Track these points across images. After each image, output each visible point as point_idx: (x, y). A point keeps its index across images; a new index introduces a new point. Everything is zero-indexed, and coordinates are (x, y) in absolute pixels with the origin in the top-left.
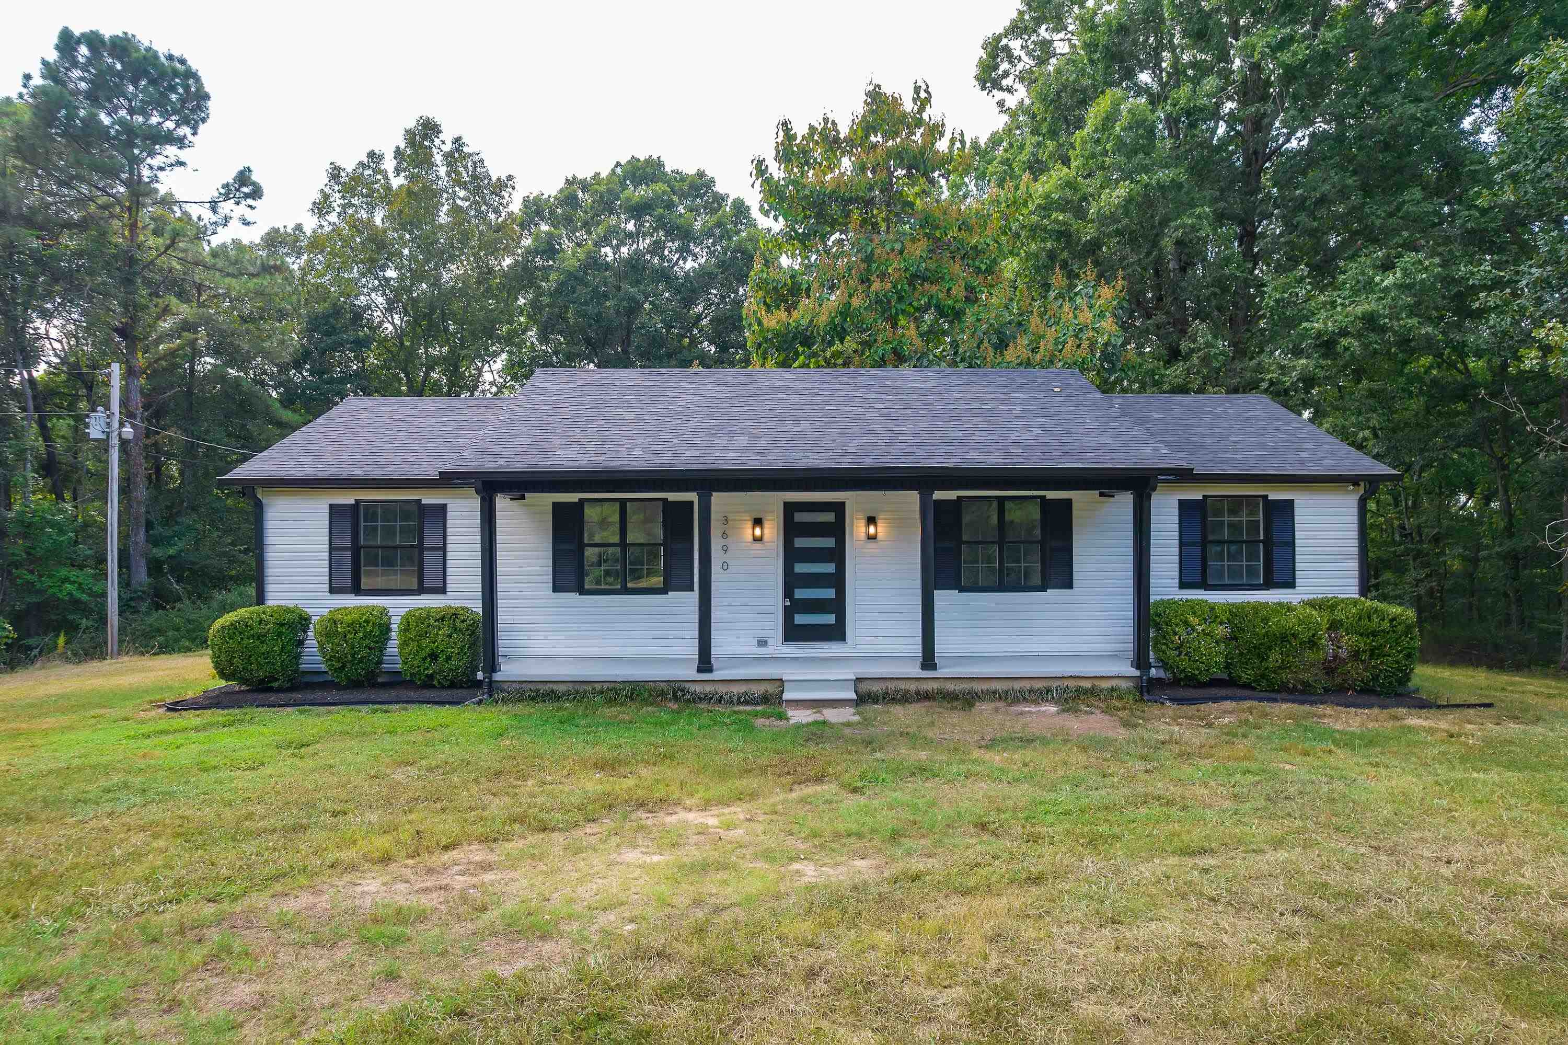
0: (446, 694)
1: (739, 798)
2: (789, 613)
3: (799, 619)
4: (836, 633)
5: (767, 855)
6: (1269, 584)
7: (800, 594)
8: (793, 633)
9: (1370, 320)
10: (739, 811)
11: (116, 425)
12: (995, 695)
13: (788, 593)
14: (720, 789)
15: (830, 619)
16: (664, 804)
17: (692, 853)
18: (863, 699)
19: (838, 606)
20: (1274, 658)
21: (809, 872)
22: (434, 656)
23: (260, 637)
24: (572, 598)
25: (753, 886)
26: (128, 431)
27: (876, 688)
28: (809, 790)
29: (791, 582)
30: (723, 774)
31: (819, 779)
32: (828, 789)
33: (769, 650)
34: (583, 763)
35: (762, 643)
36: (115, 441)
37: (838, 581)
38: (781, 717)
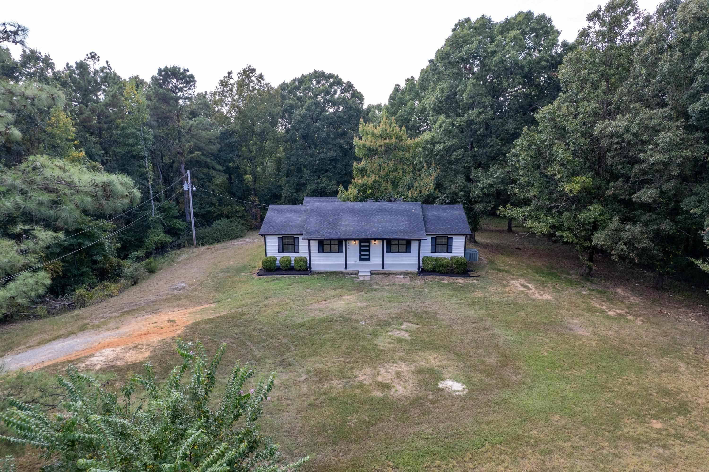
0: (303, 272)
1: (352, 294)
2: (360, 256)
3: (362, 257)
4: (369, 260)
5: (355, 302)
6: (447, 252)
7: (362, 253)
8: (361, 260)
9: (490, 185)
10: (352, 296)
11: (190, 186)
12: (393, 274)
13: (360, 253)
14: (349, 293)
15: (367, 257)
16: (343, 295)
17: (347, 302)
18: (372, 274)
19: (369, 255)
20: (441, 268)
21: (359, 304)
22: (300, 266)
23: (271, 263)
24: (322, 254)
25: (353, 306)
26: (194, 189)
27: (374, 272)
28: (361, 293)
29: (361, 251)
30: (350, 291)
31: (362, 292)
32: (363, 293)
33: (356, 263)
34: (331, 289)
35: (356, 262)
36: (190, 191)
37: (369, 251)
38: (358, 278)
